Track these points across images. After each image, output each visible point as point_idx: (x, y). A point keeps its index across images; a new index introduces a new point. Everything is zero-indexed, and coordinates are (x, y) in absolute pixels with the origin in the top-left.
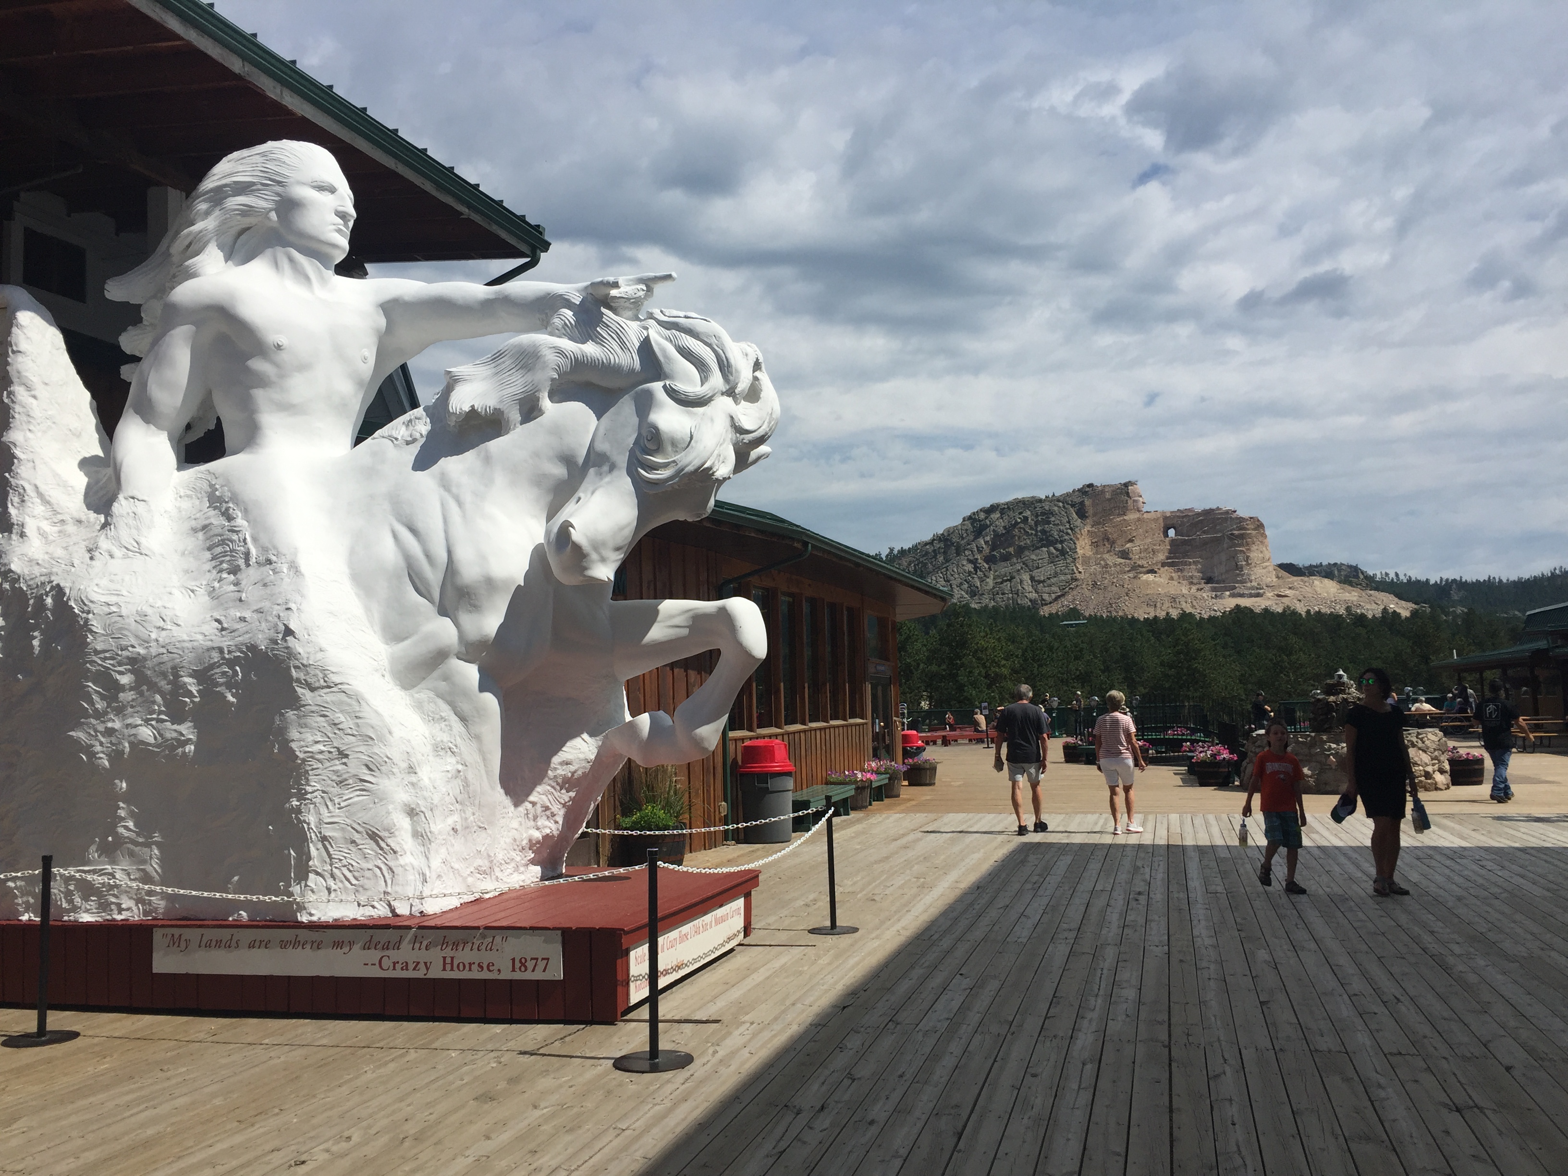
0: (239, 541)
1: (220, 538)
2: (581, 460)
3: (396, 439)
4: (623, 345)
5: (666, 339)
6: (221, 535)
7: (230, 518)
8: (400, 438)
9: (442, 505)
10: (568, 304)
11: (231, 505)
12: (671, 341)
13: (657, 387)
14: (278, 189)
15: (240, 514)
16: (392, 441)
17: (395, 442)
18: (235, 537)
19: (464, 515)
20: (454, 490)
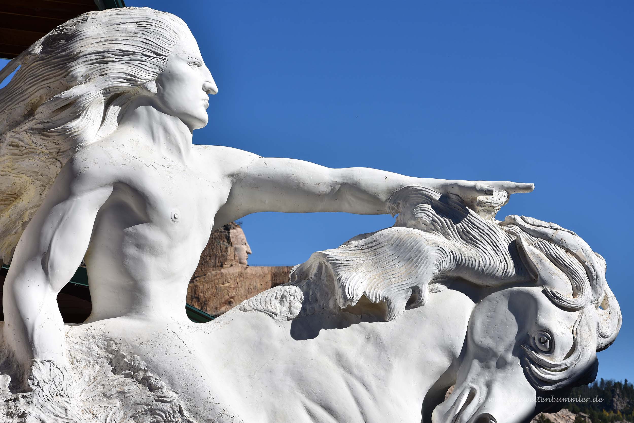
0: (174, 412)
1: (146, 407)
2: (459, 351)
3: (275, 314)
4: (495, 247)
5: (535, 246)
6: (147, 405)
7: (152, 388)
8: (278, 312)
9: (349, 386)
10: (429, 200)
11: (149, 374)
12: (541, 250)
13: (537, 291)
14: (159, 62)
15: (164, 384)
16: (271, 316)
17: (275, 317)
18: (167, 407)
19: (375, 399)
20: (355, 371)
